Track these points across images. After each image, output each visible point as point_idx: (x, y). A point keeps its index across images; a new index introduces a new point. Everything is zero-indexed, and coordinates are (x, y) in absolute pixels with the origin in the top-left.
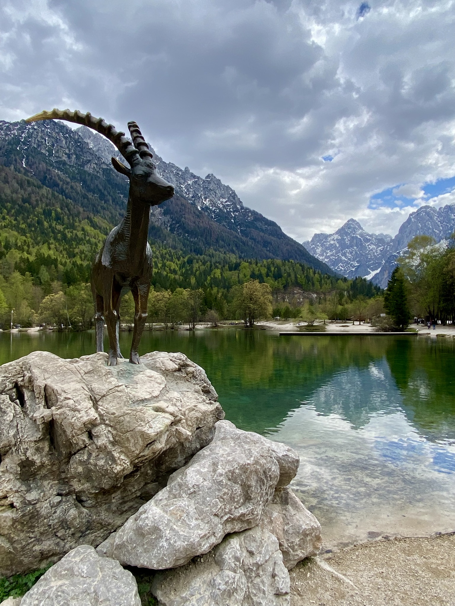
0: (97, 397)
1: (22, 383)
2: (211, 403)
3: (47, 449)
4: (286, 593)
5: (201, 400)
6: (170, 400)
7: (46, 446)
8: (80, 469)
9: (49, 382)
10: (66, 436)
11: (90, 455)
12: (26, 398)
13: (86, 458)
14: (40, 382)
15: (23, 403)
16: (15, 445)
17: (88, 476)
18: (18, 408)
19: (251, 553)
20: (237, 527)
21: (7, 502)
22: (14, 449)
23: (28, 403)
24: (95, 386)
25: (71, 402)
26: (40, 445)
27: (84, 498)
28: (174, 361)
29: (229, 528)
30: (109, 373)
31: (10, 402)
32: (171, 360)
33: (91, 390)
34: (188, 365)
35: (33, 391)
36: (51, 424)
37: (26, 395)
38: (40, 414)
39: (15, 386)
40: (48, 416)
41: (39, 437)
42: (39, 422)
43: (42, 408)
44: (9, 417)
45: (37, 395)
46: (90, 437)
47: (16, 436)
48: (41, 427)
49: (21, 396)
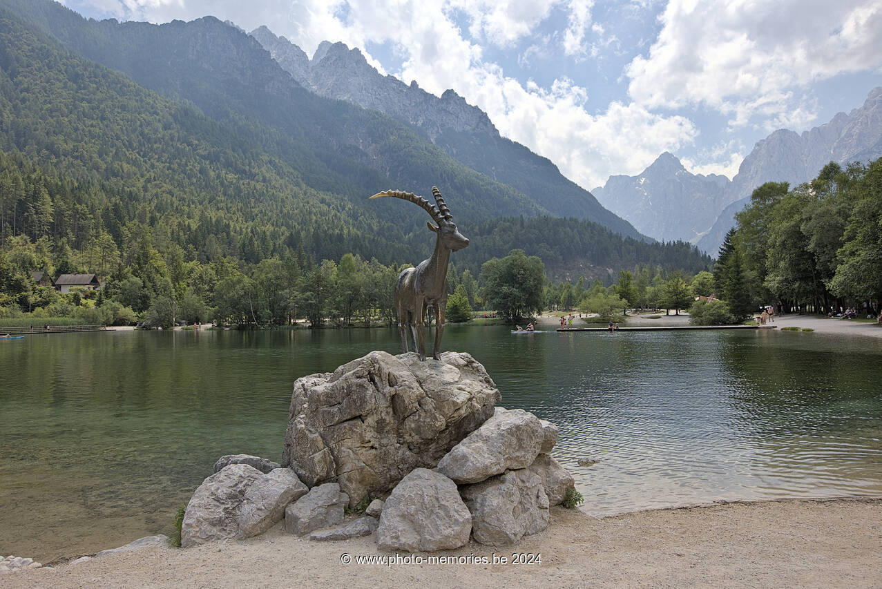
0: (422, 381)
1: (373, 371)
4: (546, 508)
5: (485, 386)
6: (466, 384)
8: (413, 425)
9: (390, 370)
10: (404, 404)
11: (420, 416)
12: (376, 381)
13: (417, 417)
14: (386, 371)
15: (375, 384)
16: (375, 409)
17: (418, 430)
19: (523, 481)
20: (515, 465)
21: (370, 445)
22: (374, 412)
23: (379, 384)
24: (419, 373)
25: (407, 383)
26: (389, 410)
27: (412, 447)
28: (463, 359)
29: (508, 464)
30: (423, 366)
32: (461, 358)
33: (416, 376)
35: (380, 376)
36: (393, 397)
37: (377, 379)
38: (388, 390)
39: (369, 373)
40: (393, 392)
41: (388, 404)
42: (387, 395)
43: (388, 387)
44: (370, 391)
45: (383, 379)
46: (420, 405)
47: (375, 404)
48: (389, 398)
49: (372, 379)
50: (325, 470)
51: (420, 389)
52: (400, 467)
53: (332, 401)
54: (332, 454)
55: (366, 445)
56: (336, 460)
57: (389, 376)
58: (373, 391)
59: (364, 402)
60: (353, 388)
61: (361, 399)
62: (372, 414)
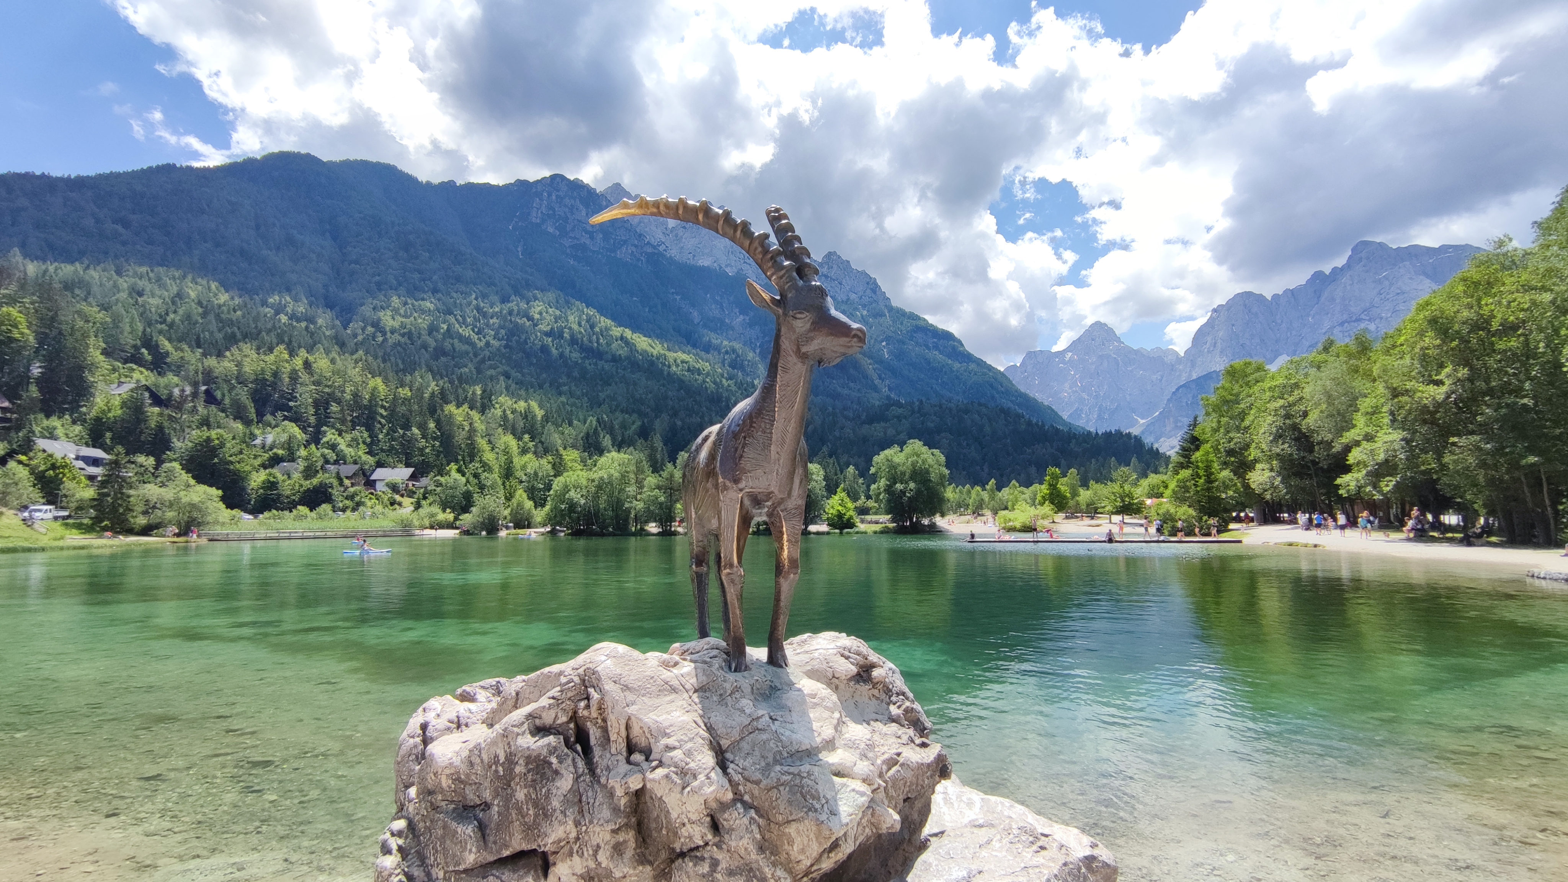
0: (725, 743)
1: (586, 713)
2: (924, 745)
3: (632, 844)
5: (905, 739)
6: (853, 749)
7: (629, 837)
9: (632, 710)
10: (669, 820)
11: (715, 864)
12: (593, 741)
13: (706, 867)
14: (620, 713)
15: (587, 751)
16: (577, 839)
18: (581, 764)
22: (575, 848)
24: (720, 718)
25: (677, 754)
26: (621, 837)
28: (847, 658)
30: (737, 689)
31: (566, 750)
32: (842, 655)
33: (711, 729)
34: (873, 666)
35: (605, 730)
36: (639, 794)
37: (594, 734)
38: (624, 780)
40: (635, 784)
41: (621, 821)
42: (619, 792)
43: (624, 767)
44: (565, 783)
45: (613, 737)
46: (715, 827)
47: (577, 824)
48: (623, 801)
49: (582, 737)
57: (628, 727)
58: (576, 779)
59: (545, 815)
60: (518, 769)
61: (536, 805)
62: (571, 854)
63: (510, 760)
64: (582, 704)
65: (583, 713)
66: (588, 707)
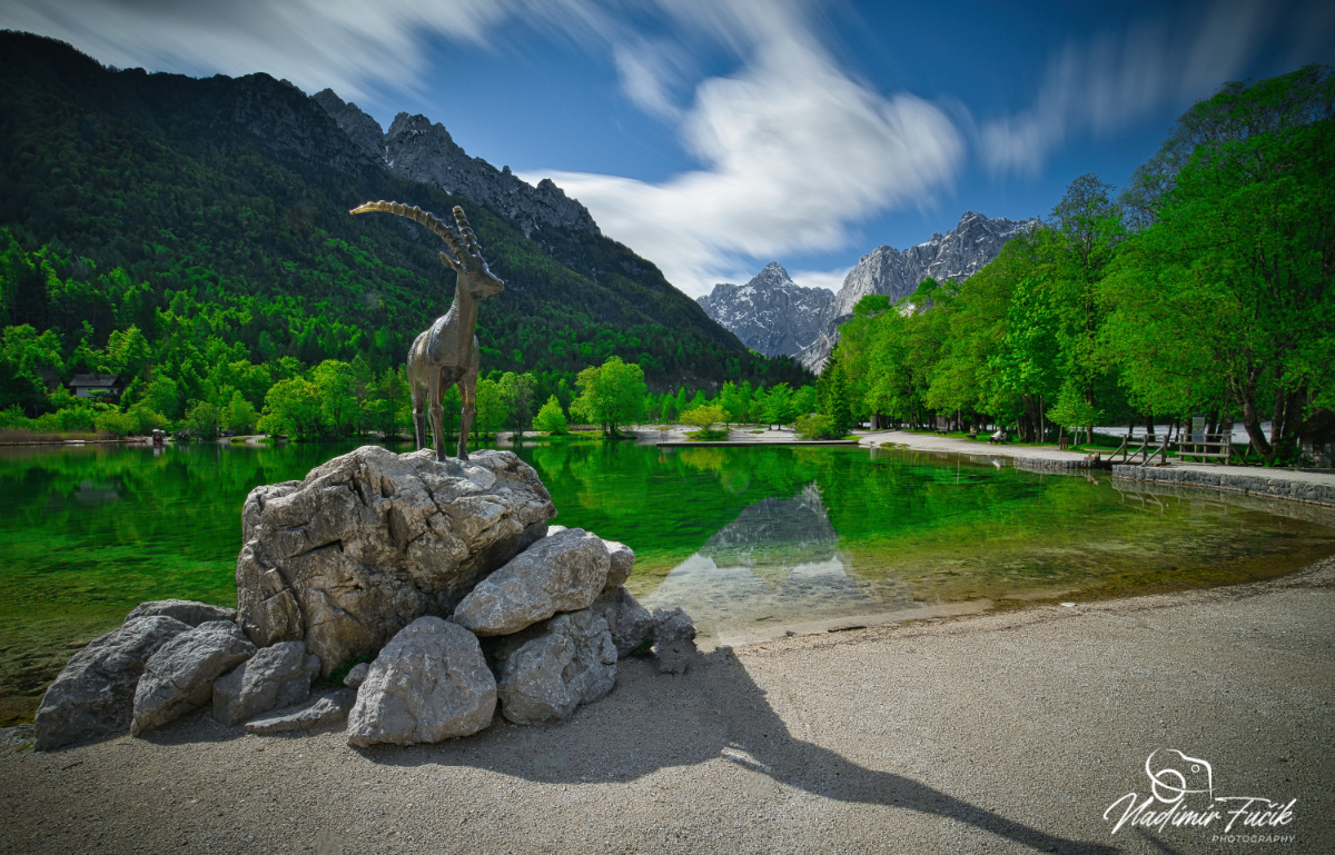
0: (433, 489)
1: (358, 475)
2: (543, 501)
3: (386, 535)
4: (612, 663)
5: (533, 497)
6: (501, 494)
7: (385, 532)
8: (419, 553)
9: (384, 474)
10: (405, 523)
11: (428, 540)
12: (363, 489)
13: (424, 542)
14: (378, 474)
15: (361, 494)
16: (358, 531)
17: (426, 560)
18: (358, 499)
19: (580, 629)
20: (568, 605)
21: (353, 583)
23: (366, 494)
24: (429, 477)
25: (408, 492)
26: (381, 532)
27: (421, 585)
28: (504, 460)
29: (558, 605)
30: (440, 468)
31: (349, 492)
33: (425, 482)
34: (518, 464)
35: (369, 484)
36: (389, 513)
37: (364, 487)
38: (381, 505)
39: (352, 478)
40: (387, 504)
41: (379, 524)
42: (378, 510)
43: (380, 498)
44: (351, 505)
45: (374, 486)
46: (428, 524)
47: (358, 523)
48: (381, 515)
49: (357, 487)
50: (285, 622)
51: (429, 500)
52: (401, 614)
53: (296, 520)
54: (297, 598)
55: (347, 584)
56: (302, 607)
57: (382, 481)
58: (356, 505)
59: (341, 520)
60: (324, 501)
61: (336, 516)
62: (355, 538)
63: (319, 498)
64: (356, 472)
65: (356, 475)
66: (360, 472)
